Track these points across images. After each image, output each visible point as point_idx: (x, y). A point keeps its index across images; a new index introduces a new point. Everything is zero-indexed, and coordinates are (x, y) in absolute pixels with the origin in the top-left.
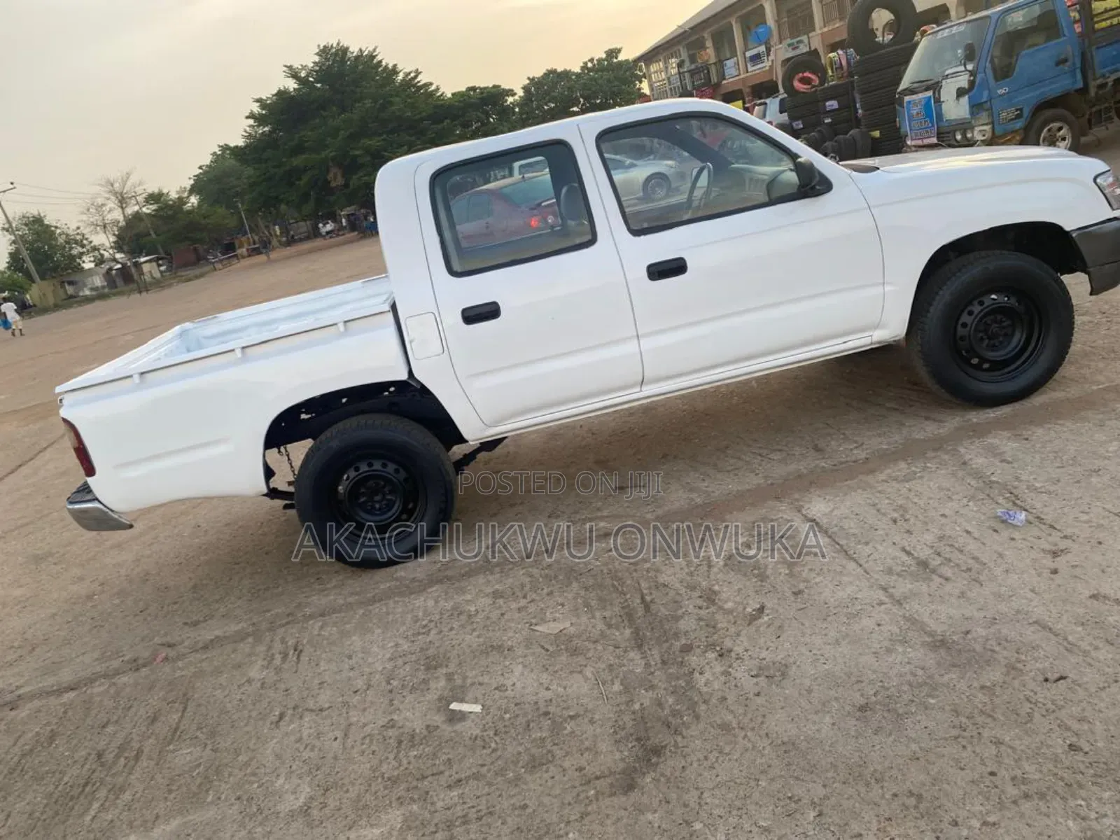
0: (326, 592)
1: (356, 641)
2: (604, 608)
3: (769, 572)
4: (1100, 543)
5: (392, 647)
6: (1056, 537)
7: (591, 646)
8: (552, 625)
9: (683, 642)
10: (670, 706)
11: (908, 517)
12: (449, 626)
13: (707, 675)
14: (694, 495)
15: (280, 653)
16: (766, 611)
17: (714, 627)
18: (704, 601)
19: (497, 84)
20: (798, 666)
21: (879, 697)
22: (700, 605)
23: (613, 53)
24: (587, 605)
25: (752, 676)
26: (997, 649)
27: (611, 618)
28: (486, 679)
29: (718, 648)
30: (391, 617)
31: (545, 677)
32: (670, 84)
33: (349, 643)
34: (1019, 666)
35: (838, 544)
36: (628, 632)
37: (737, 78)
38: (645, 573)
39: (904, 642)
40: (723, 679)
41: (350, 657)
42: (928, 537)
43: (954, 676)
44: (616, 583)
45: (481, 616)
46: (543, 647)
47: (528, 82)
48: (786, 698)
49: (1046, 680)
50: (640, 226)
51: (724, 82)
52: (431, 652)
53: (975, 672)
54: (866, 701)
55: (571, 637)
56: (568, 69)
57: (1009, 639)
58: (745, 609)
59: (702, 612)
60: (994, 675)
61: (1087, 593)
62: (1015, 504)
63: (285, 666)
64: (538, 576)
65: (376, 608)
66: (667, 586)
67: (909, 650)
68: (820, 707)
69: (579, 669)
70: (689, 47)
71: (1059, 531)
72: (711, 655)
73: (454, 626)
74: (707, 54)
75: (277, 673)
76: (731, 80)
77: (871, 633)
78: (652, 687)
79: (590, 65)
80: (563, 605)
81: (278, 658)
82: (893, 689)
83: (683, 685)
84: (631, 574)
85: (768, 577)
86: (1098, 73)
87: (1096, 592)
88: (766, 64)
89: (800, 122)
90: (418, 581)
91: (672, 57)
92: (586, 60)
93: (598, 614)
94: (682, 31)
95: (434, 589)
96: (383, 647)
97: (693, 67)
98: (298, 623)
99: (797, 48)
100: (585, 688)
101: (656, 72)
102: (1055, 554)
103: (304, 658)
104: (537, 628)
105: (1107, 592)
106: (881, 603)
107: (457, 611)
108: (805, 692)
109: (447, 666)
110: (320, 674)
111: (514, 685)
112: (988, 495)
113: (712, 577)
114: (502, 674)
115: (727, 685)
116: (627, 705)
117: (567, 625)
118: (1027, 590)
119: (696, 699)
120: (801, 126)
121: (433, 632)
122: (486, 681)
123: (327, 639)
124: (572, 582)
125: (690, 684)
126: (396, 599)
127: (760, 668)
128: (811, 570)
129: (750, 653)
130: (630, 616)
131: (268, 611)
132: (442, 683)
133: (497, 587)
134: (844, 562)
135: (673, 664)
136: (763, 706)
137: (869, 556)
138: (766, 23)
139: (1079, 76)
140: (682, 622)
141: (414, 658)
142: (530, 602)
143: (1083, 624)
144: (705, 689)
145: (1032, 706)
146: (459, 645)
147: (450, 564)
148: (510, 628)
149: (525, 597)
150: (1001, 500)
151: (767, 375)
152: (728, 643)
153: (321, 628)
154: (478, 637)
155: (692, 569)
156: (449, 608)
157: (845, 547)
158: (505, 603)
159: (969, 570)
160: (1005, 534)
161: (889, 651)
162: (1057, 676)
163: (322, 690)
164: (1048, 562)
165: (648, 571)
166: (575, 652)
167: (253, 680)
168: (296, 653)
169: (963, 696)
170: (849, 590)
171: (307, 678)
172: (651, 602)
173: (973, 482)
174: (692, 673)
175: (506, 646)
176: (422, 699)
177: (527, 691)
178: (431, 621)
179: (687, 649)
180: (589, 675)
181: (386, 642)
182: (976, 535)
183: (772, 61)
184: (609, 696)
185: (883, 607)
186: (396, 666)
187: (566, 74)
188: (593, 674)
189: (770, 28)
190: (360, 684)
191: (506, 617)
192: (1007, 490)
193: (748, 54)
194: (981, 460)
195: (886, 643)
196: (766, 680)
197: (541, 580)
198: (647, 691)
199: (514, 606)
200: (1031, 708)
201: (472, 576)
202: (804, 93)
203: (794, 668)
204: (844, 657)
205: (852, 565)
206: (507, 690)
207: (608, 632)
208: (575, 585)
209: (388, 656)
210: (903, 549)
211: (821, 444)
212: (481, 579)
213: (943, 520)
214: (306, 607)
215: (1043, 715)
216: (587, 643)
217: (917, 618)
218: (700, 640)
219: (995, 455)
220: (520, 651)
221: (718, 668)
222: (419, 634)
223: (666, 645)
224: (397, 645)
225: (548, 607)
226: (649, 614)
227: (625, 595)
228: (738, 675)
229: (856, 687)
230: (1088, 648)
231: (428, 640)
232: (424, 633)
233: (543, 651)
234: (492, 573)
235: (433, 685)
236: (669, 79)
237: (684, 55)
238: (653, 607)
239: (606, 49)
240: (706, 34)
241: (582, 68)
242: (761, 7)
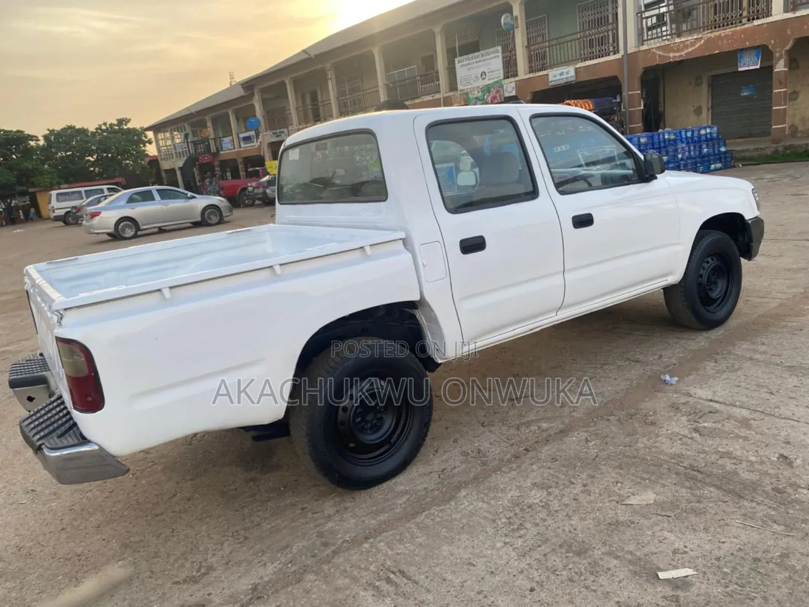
19: (21, 129)
23: (121, 122)
32: (175, 149)
37: (233, 151)
47: (48, 132)
51: (221, 152)
56: (86, 128)
70: (192, 125)
74: (208, 131)
76: (228, 152)
79: (104, 127)
88: (256, 144)
91: (175, 131)
92: (101, 123)
94: (188, 112)
97: (195, 139)
99: (280, 136)
101: (162, 139)
138: (255, 116)
183: (261, 142)
187: (83, 131)
189: (259, 121)
193: (242, 136)
236: (174, 145)
237: (188, 129)
239: (118, 118)
240: (208, 118)
241: (97, 129)
242: (253, 106)
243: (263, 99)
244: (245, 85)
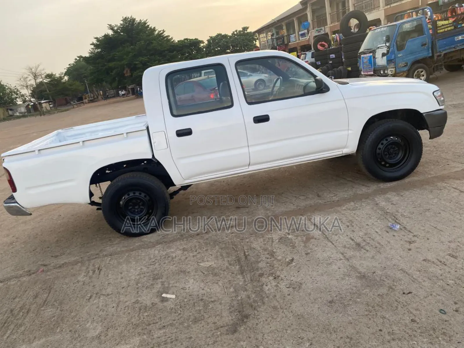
0: (112, 246)
1: (124, 267)
2: (228, 257)
3: (296, 245)
4: (428, 239)
5: (139, 270)
6: (411, 236)
7: (222, 272)
8: (207, 263)
9: (260, 272)
10: (253, 298)
11: (353, 225)
12: (164, 262)
13: (269, 286)
14: (268, 212)
15: (92, 270)
16: (294, 261)
17: (273, 267)
18: (270, 256)
19: (197, 38)
20: (306, 284)
21: (338, 298)
22: (268, 257)
23: (245, 29)
24: (222, 255)
25: (287, 287)
26: (385, 280)
27: (231, 261)
28: (178, 285)
29: (274, 275)
30: (139, 257)
31: (202, 285)
32: (268, 43)
33: (121, 267)
34: (394, 287)
35: (325, 235)
36: (237, 267)
37: (295, 42)
38: (246, 243)
39: (349, 276)
40: (275, 288)
41: (121, 273)
42: (361, 234)
43: (368, 290)
44: (234, 247)
45: (177, 258)
46: (202, 272)
47: (210, 38)
48: (300, 297)
49: (404, 293)
50: (251, 101)
51: (290, 44)
52: (156, 272)
53: (376, 289)
54: (332, 299)
55: (214, 268)
56: (226, 34)
57: (390, 276)
58: (286, 259)
59: (269, 260)
60: (383, 291)
61: (422, 259)
62: (396, 221)
63: (94, 276)
64: (202, 243)
65: (133, 253)
66: (255, 249)
67: (351, 279)
68: (314, 301)
69: (216, 282)
70: (276, 28)
71: (412, 233)
72: (271, 278)
73: (166, 262)
74: (283, 32)
75: (90, 279)
76: (292, 43)
77: (336, 271)
78: (246, 290)
79: (235, 33)
80: (211, 255)
81: (91, 273)
82: (343, 295)
83: (259, 290)
84: (240, 243)
85: (296, 247)
86: (438, 50)
87: (425, 258)
88: (307, 38)
89: (319, 62)
90: (152, 243)
91: (269, 32)
92: (234, 31)
93: (226, 259)
94: (274, 21)
95: (159, 246)
96: (135, 270)
97: (277, 36)
98: (101, 258)
99: (320, 32)
100: (219, 290)
101: (262, 38)
102: (410, 243)
103: (102, 273)
104: (200, 264)
105: (430, 259)
106: (341, 260)
107: (167, 256)
108: (308, 295)
109: (162, 279)
110: (108, 280)
111: (189, 287)
112: (385, 217)
113: (273, 245)
114: (185, 283)
115: (277, 291)
116: (235, 297)
117: (213, 263)
118: (398, 256)
119: (264, 296)
120: (320, 64)
121: (157, 264)
122: (178, 286)
123: (113, 265)
124: (216, 246)
125: (262, 290)
126: (142, 250)
127: (290, 284)
128: (313, 245)
129: (286, 278)
130: (239, 260)
131: (88, 252)
132: (160, 285)
133: (185, 246)
134: (327, 242)
135: (255, 281)
136: (291, 300)
137: (337, 240)
138: (308, 21)
139: (430, 51)
140: (260, 264)
141: (148, 274)
142: (198, 253)
143: (419, 271)
144: (267, 292)
145: (398, 303)
146: (168, 270)
147: (166, 237)
148: (189, 264)
149: (196, 251)
150: (390, 220)
151: (300, 164)
152: (278, 273)
153: (110, 261)
154: (176, 267)
155: (266, 242)
156: (164, 254)
157: (327, 236)
158: (187, 253)
159: (376, 247)
160: (392, 233)
161: (343, 279)
162: (408, 292)
163: (109, 287)
164: (407, 246)
165: (247, 242)
166: (216, 275)
167: (80, 281)
168: (99, 270)
169: (371, 298)
170: (329, 253)
171: (103, 281)
172: (248, 255)
173: (380, 212)
174: (262, 285)
175: (187, 271)
176: (150, 292)
177: (194, 290)
178: (156, 260)
179: (261, 275)
180: (221, 285)
181: (136, 268)
182: (380, 233)
183: (310, 36)
184: (228, 293)
185: (341, 261)
186: (140, 277)
187: (225, 36)
188: (222, 284)
189: (309, 23)
190: (125, 284)
191: (187, 259)
192: (393, 216)
193: (300, 33)
194: (384, 203)
195: (342, 276)
196: (293, 290)
197: (203, 244)
198: (244, 292)
199: (191, 254)
200: (397, 304)
201: (174, 241)
202: (322, 50)
203: (304, 285)
204: (325, 281)
205: (330, 244)
206: (186, 289)
207: (230, 267)
208: (217, 247)
209: (137, 273)
210: (351, 238)
211: (320, 194)
212: (178, 243)
213: (367, 227)
214: (104, 251)
215: (402, 307)
216: (220, 271)
217: (354, 266)
218: (267, 272)
219: (389, 202)
220: (192, 274)
221: (274, 284)
222: (151, 265)
223: (253, 273)
224: (141, 269)
225: (205, 255)
226: (247, 260)
227: (237, 252)
228: (281, 287)
229: (329, 293)
230: (421, 281)
231: (154, 268)
232: (153, 265)
233: (202, 274)
234: (183, 241)
235: (155, 286)
236: (267, 41)
237: (274, 32)
238: (248, 257)
239: (242, 27)
240: (283, 24)
241: (232, 34)
242: (306, 14)
243: (312, 9)
244: (303, 2)
